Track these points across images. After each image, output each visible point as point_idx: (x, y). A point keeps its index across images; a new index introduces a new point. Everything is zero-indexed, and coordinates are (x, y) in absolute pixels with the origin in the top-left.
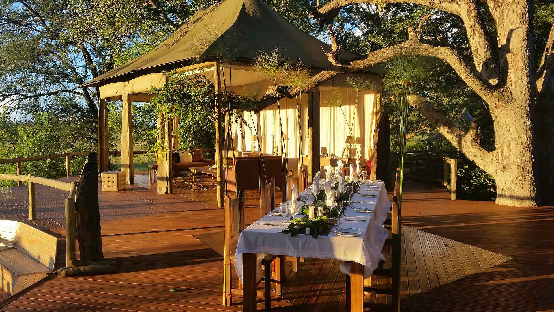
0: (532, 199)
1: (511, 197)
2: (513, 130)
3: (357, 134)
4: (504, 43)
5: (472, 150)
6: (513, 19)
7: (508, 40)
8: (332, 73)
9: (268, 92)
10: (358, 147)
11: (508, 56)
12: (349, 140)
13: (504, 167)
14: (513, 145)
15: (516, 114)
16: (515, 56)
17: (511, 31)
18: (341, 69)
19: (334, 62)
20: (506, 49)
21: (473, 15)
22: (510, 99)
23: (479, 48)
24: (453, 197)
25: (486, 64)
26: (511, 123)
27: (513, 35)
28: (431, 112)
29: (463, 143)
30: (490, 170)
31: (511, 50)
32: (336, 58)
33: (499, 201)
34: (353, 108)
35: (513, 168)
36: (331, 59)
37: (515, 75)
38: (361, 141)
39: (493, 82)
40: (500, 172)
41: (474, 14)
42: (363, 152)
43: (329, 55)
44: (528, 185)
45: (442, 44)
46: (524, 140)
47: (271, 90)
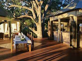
0: (42, 37)
2: (39, 28)
5: (34, 31)
6: (39, 13)
10: (16, 31)
12: (15, 29)
18: (16, 18)
19: (15, 17)
20: (38, 17)
23: (34, 16)
25: (35, 19)
30: (36, 34)
33: (38, 38)
34: (15, 24)
35: (39, 33)
38: (17, 30)
39: (37, 21)
41: (34, 11)
42: (17, 31)
44: (41, 35)
45: (31, 16)
46: (41, 29)
47: (3, 21)
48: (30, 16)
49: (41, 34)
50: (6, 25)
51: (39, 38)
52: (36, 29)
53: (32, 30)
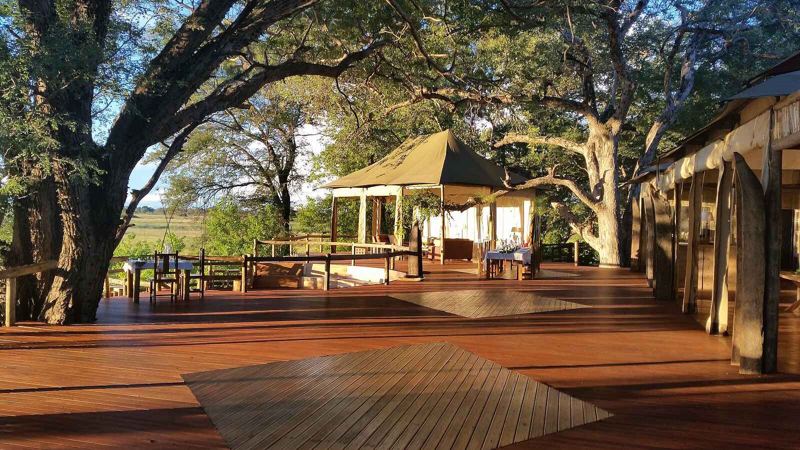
0: (618, 265)
1: (607, 264)
2: (607, 225)
3: (519, 226)
4: (602, 177)
5: (587, 236)
6: (607, 165)
7: (604, 176)
8: (506, 191)
9: (468, 200)
11: (604, 184)
12: (514, 230)
13: (602, 246)
14: (607, 233)
15: (608, 216)
16: (608, 185)
17: (606, 171)
18: (511, 189)
19: (507, 186)
20: (603, 181)
21: (590, 156)
22: (605, 208)
23: (592, 176)
24: (576, 265)
26: (606, 221)
27: (607, 173)
28: (566, 213)
29: (583, 232)
30: (596, 248)
31: (606, 182)
32: (508, 184)
33: (601, 266)
34: (517, 209)
35: (607, 246)
36: (505, 183)
37: (608, 195)
38: (522, 230)
39: (598, 198)
40: (601, 249)
42: (522, 238)
43: (505, 182)
44: (615, 256)
45: (566, 178)
46: (613, 231)
47: (470, 200)
48: (562, 178)
49: (616, 251)
50: (486, 210)
51: (606, 267)
52: (595, 232)
53: (581, 232)
